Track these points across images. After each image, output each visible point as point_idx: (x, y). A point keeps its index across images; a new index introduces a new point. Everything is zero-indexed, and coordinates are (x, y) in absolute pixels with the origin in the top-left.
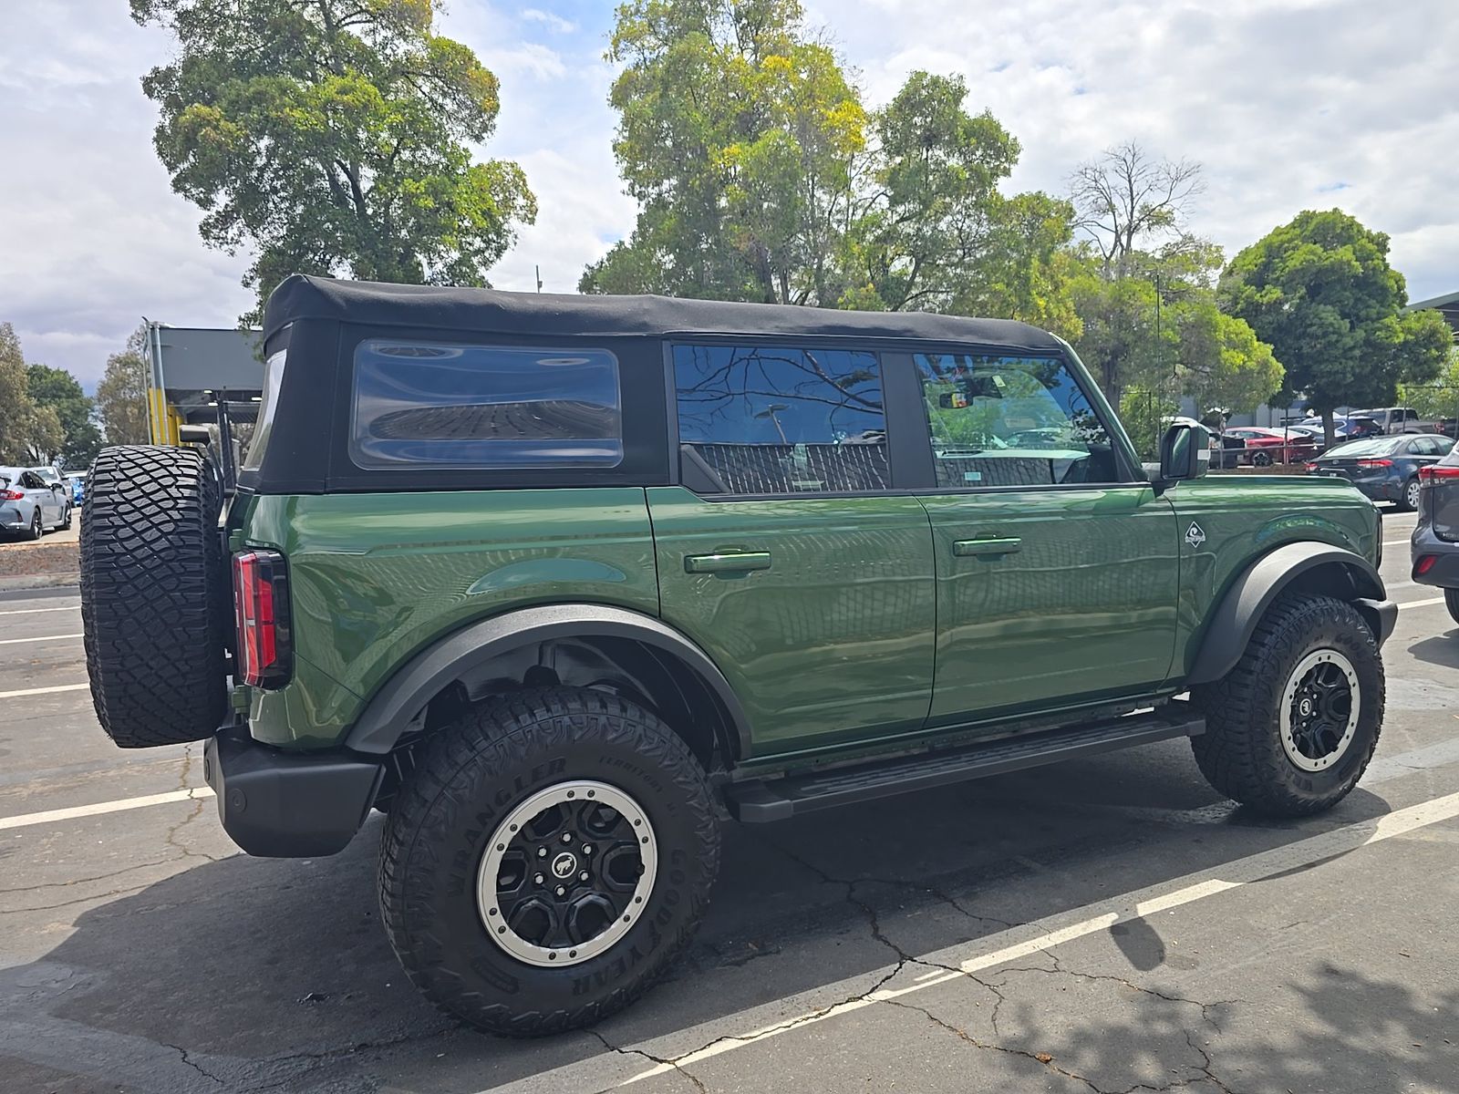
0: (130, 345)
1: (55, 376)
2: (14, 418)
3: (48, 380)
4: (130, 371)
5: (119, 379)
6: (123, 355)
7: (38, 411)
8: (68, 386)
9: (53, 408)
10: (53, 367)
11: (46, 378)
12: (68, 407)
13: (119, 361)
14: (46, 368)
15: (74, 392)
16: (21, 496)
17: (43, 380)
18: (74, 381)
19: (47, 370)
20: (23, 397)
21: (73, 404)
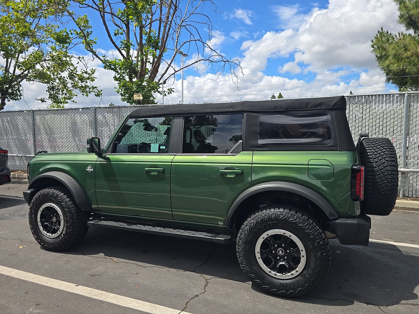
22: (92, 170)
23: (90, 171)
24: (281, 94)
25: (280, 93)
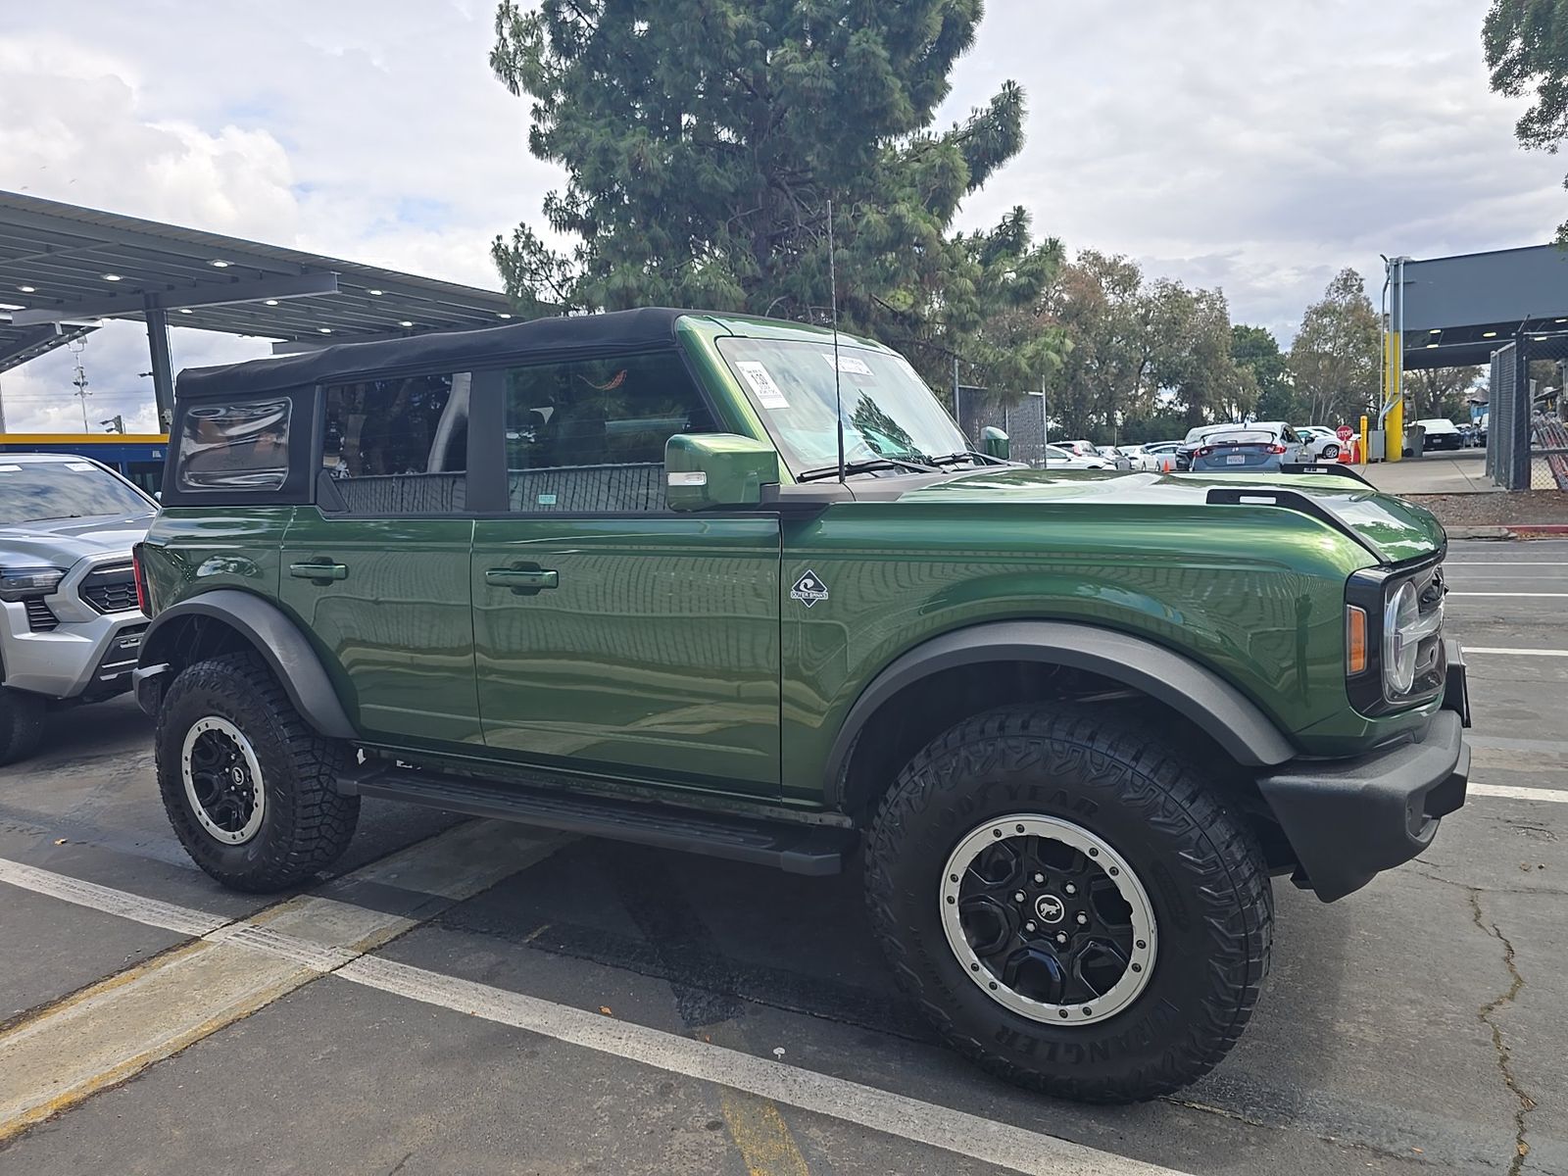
0: (1329, 293)
1: (1255, 335)
2: (1217, 380)
3: (1248, 339)
4: (1326, 321)
5: (1316, 331)
6: (1321, 305)
7: (1238, 371)
8: (1265, 344)
9: (1251, 367)
10: (1252, 326)
11: (1246, 337)
12: (1264, 364)
13: (1316, 312)
14: (1246, 327)
15: (1270, 348)
16: (1283, 450)
17: (1243, 340)
18: (1270, 338)
19: (1247, 329)
20: (1226, 357)
21: (1269, 361)
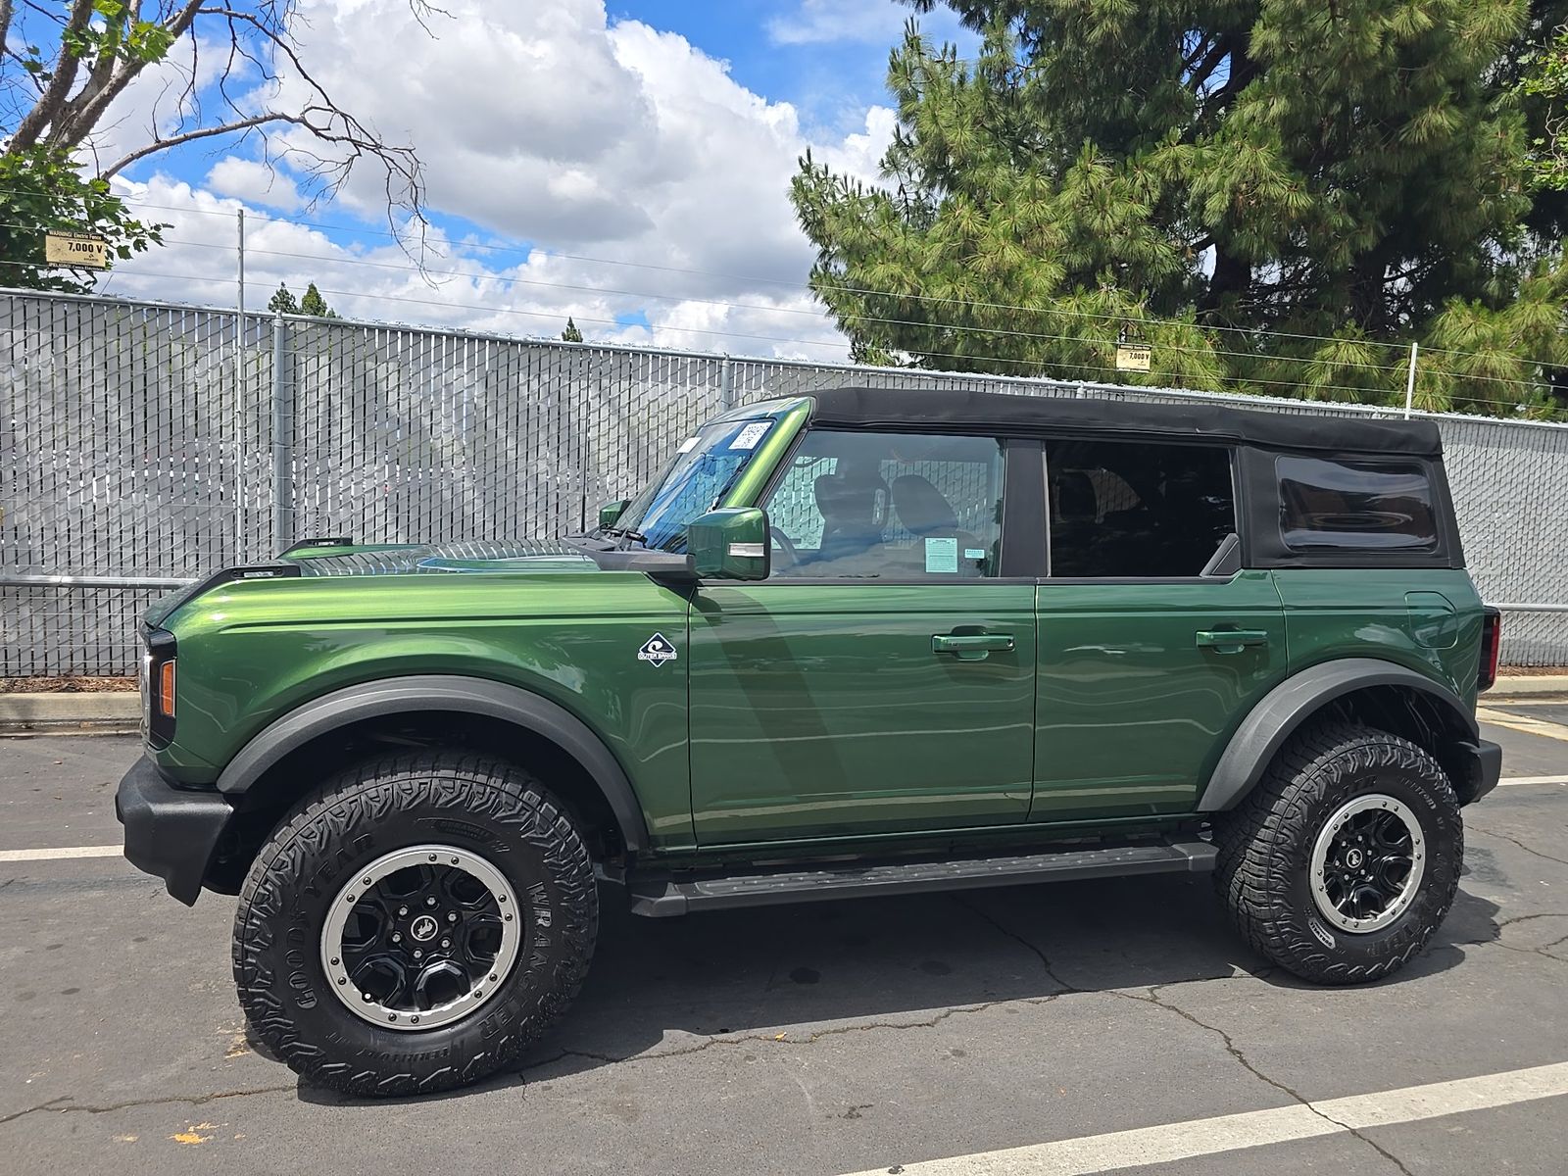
22: (673, 656)
23: (657, 661)
24: (315, 288)
25: (312, 287)
